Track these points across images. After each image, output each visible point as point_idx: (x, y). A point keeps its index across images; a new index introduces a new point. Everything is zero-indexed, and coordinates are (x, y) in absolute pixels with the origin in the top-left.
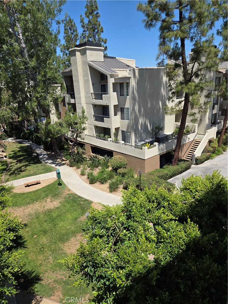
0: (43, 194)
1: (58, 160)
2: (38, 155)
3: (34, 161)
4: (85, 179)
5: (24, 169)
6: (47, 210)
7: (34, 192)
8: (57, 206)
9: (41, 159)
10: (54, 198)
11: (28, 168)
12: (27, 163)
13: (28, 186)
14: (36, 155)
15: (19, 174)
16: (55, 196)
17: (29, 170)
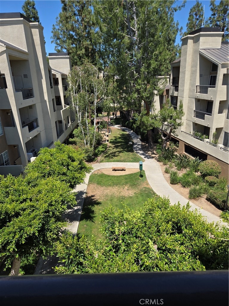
0: (124, 181)
1: (149, 152)
2: (133, 144)
3: (128, 149)
4: (167, 177)
5: (118, 154)
6: (121, 196)
7: (117, 177)
8: (131, 196)
9: (135, 148)
10: (131, 187)
11: (121, 154)
12: (122, 150)
13: (114, 170)
14: (131, 143)
15: (112, 157)
16: (134, 185)
17: (121, 157)
